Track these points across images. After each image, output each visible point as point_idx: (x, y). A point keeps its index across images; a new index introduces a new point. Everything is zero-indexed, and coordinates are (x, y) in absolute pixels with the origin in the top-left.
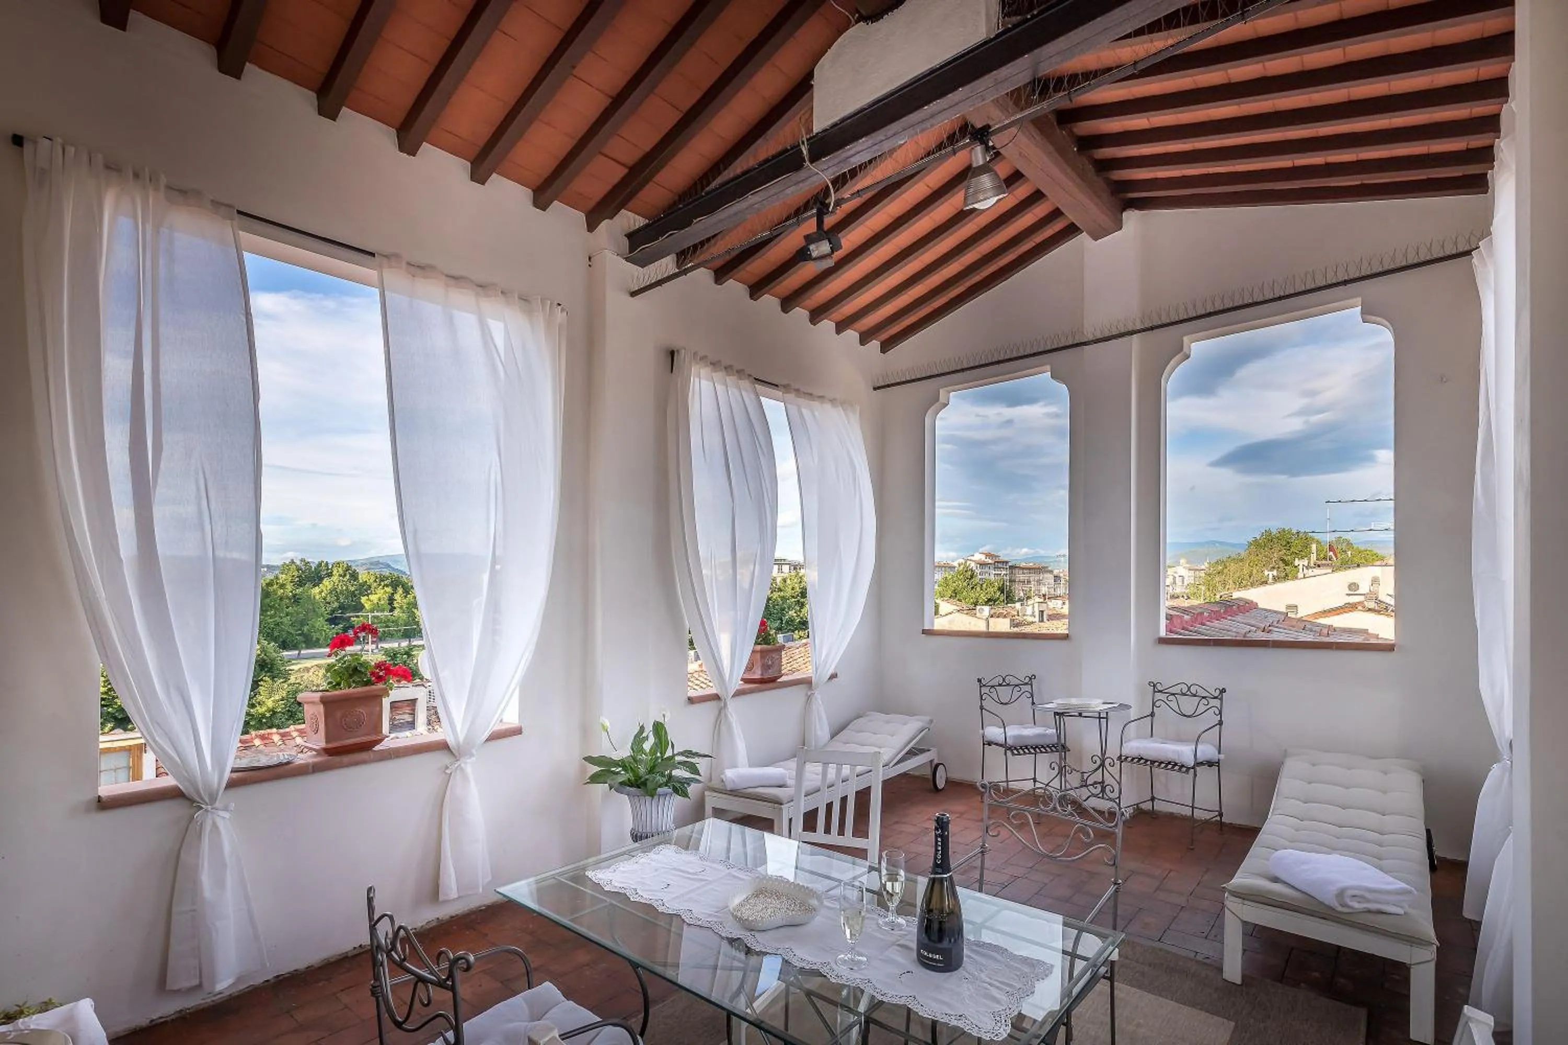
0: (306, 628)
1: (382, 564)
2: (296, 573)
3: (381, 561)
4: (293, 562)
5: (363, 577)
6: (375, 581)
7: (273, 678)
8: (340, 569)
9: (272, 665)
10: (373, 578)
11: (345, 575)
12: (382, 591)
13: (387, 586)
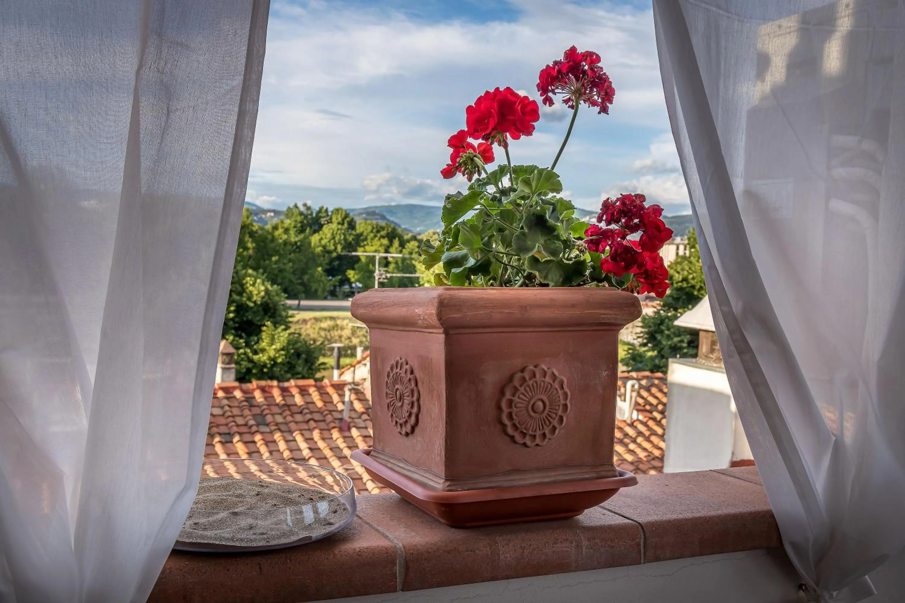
0: (306, 278)
1: (378, 214)
2: (299, 218)
3: (377, 211)
4: (296, 206)
5: (360, 228)
6: (372, 232)
7: (276, 324)
8: (339, 216)
9: (275, 310)
10: (370, 228)
11: (343, 224)
12: (379, 243)
13: (383, 237)
